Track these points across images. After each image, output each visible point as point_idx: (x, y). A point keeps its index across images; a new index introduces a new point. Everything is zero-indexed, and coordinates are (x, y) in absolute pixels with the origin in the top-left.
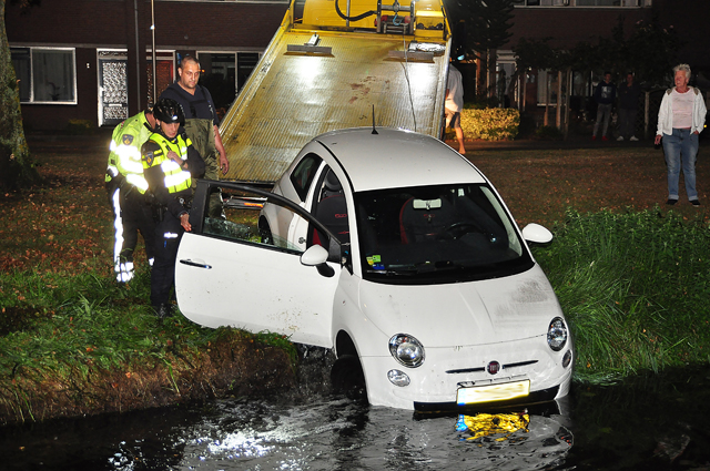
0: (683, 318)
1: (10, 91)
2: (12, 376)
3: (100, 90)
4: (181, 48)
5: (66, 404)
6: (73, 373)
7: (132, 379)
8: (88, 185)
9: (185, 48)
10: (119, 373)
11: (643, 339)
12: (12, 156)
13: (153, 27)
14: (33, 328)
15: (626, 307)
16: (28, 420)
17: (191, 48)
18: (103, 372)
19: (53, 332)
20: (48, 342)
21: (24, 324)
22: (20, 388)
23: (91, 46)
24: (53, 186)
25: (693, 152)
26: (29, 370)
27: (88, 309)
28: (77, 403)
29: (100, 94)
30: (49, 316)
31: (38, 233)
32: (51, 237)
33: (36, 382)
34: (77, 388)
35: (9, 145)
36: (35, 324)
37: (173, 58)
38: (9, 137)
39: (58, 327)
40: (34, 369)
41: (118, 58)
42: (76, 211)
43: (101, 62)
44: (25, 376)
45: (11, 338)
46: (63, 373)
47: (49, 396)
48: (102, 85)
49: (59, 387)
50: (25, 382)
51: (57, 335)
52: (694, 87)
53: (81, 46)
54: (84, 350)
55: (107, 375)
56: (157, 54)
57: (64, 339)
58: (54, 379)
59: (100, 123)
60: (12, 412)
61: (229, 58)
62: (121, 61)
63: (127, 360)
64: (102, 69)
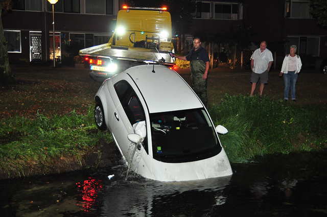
0: (272, 136)
1: (4, 46)
2: (15, 159)
3: (31, 47)
4: (63, 31)
5: (37, 170)
6: (40, 158)
7: (63, 160)
8: (35, 84)
9: (65, 31)
10: (58, 157)
11: (258, 143)
12: (4, 72)
13: (53, 23)
14: (21, 140)
15: (252, 132)
16: (22, 176)
17: (67, 32)
18: (51, 157)
19: (29, 141)
20: (28, 145)
21: (17, 138)
22: (19, 164)
23: (27, 30)
24: (21, 84)
25: (295, 81)
26: (22, 157)
27: (43, 132)
28: (41, 169)
29: (31, 49)
30: (27, 135)
31: (17, 103)
32: (23, 104)
33: (25, 161)
34: (42, 164)
35: (3, 68)
36: (21, 138)
37: (60, 35)
38: (3, 64)
39: (31, 140)
40: (24, 156)
41: (38, 35)
42: (32, 94)
43: (31, 36)
44: (21, 159)
45: (13, 144)
46: (36, 158)
47: (30, 167)
48: (31, 46)
49: (35, 163)
50: (21, 161)
51: (31, 142)
52: (297, 55)
53: (23, 30)
54: (43, 149)
55: (54, 159)
56: (55, 34)
57: (34, 144)
58: (33, 160)
59: (31, 60)
60: (16, 173)
61: (82, 36)
62: (39, 36)
63: (61, 153)
64: (31, 39)
